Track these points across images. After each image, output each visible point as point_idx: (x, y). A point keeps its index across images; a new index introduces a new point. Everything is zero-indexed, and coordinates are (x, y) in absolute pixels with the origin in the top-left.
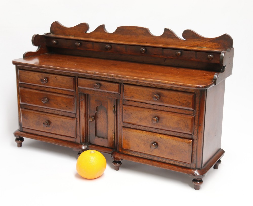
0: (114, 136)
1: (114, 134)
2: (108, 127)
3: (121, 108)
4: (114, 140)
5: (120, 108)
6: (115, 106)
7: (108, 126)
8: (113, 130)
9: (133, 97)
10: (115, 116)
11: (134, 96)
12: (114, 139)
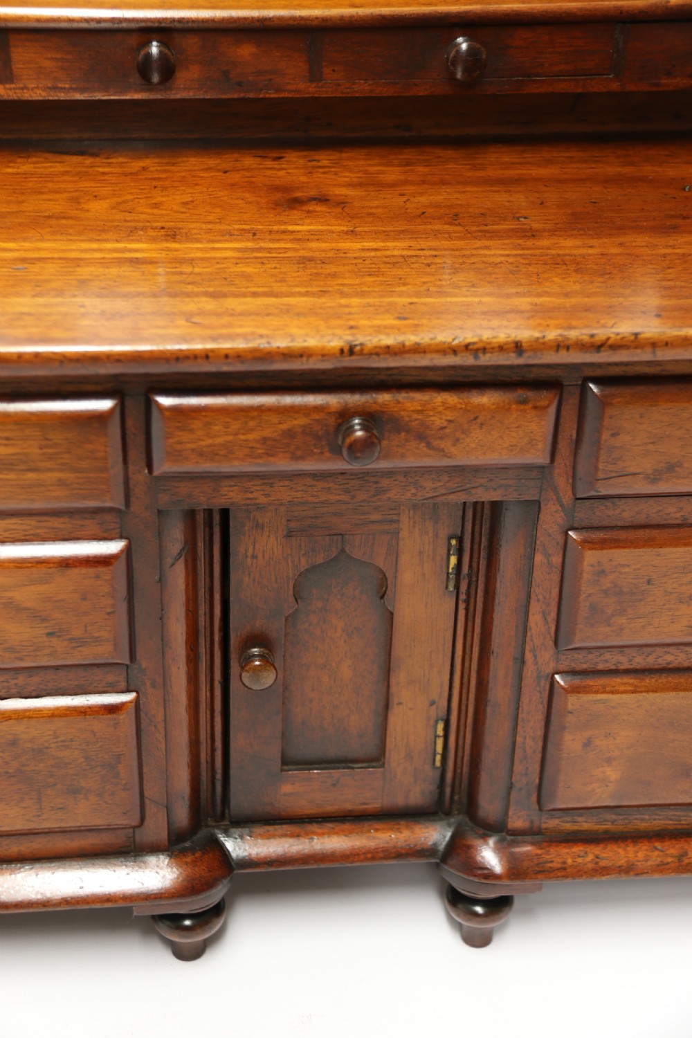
0: (440, 742)
1: (441, 726)
2: (393, 689)
3: (547, 555)
4: (438, 763)
5: (539, 558)
6: (461, 541)
7: (393, 681)
8: (433, 703)
9: (671, 468)
10: (462, 606)
11: (680, 464)
12: (438, 758)
